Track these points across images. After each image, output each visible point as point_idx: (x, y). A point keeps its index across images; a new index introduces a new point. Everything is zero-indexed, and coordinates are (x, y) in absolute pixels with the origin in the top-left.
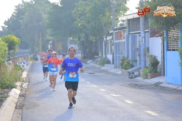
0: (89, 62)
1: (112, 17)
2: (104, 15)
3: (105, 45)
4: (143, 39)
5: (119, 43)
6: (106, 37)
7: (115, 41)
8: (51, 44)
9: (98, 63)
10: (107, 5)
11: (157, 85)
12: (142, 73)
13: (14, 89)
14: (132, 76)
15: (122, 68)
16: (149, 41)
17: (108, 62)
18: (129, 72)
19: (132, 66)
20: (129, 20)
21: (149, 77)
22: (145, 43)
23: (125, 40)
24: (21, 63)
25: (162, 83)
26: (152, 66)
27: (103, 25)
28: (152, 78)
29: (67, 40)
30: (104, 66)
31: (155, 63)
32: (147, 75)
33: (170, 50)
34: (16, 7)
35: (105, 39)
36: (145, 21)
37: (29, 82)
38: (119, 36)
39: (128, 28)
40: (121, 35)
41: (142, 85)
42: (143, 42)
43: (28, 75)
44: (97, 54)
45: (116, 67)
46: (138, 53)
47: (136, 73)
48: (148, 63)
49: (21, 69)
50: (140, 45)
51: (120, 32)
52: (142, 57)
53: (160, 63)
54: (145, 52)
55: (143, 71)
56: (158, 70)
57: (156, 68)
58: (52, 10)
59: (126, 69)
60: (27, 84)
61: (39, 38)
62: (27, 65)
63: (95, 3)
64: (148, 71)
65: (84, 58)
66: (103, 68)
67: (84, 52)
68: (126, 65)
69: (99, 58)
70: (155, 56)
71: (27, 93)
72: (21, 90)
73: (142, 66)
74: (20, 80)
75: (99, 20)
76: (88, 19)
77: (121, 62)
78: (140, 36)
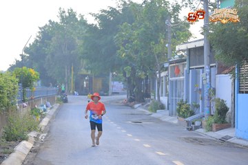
0: (136, 106)
1: (167, 45)
2: (157, 42)
3: (159, 83)
4: (208, 77)
5: (176, 81)
6: (160, 73)
7: (170, 79)
8: (87, 81)
9: (149, 107)
10: (161, 29)
11: (223, 140)
12: (205, 123)
13: (24, 142)
14: (191, 127)
15: (180, 116)
16: (215, 80)
17: (162, 107)
18: (187, 122)
19: (192, 114)
20: (189, 50)
21: (214, 129)
22: (210, 81)
23: (184, 77)
24: (42, 106)
25: (231, 138)
26: (219, 113)
27: (156, 56)
28: (217, 130)
29: (109, 75)
30: (156, 112)
31: (223, 110)
32: (211, 126)
33: (243, 92)
34: (40, 28)
35: (158, 75)
36: (211, 51)
37: (49, 132)
38: (177, 72)
39: (188, 60)
40: (179, 71)
41: (203, 139)
42: (208, 80)
43: (49, 122)
44: (149, 96)
45: (171, 115)
46: (200, 96)
47: (197, 123)
48: (214, 110)
49: (40, 114)
50: (203, 85)
51: (178, 66)
52: (206, 101)
53: (230, 110)
54: (210, 94)
55: (206, 121)
56: (227, 120)
57: (223, 117)
58: (87, 35)
59: (184, 117)
60: (45, 135)
61: (71, 72)
62: (51, 108)
63: (146, 25)
64: (213, 121)
65: (131, 100)
66: (154, 115)
67: (131, 92)
68: (185, 111)
69: (151, 101)
70: (223, 101)
71: (42, 147)
72: (35, 143)
73: (206, 113)
74: (35, 130)
75: (150, 49)
76: (136, 47)
77: (178, 107)
78: (203, 72)
